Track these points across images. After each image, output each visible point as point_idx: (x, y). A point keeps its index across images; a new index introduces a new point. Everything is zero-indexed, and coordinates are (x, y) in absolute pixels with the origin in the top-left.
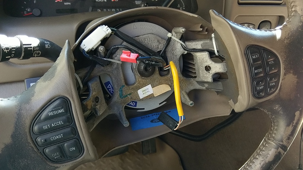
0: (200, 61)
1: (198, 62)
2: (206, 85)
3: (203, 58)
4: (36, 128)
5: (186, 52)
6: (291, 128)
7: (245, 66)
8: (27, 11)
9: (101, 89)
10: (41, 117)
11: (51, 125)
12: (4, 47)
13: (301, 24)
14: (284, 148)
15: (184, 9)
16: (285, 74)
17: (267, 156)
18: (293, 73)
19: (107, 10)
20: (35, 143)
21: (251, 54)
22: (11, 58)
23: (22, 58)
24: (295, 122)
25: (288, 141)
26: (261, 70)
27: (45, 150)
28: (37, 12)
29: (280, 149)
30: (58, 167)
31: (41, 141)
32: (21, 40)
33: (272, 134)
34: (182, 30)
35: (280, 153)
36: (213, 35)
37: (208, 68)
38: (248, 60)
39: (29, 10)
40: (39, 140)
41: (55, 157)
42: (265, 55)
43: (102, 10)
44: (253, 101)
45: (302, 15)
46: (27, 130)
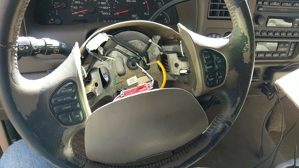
0: (171, 60)
1: (170, 60)
2: (177, 78)
3: (173, 58)
4: (53, 100)
5: (162, 53)
6: (234, 109)
7: (200, 64)
8: (51, 20)
9: (100, 77)
10: (57, 93)
11: (63, 99)
12: (34, 46)
13: (241, 34)
14: (229, 123)
15: (169, 21)
16: (229, 70)
17: (217, 129)
18: (235, 69)
19: (110, 21)
20: (53, 111)
21: (204, 56)
22: (38, 53)
23: (45, 54)
24: (237, 105)
25: (232, 118)
26: (212, 67)
27: (59, 116)
28: (58, 21)
29: (226, 124)
30: (67, 128)
31: (56, 109)
32: (45, 41)
33: (221, 113)
34: (158, 38)
35: (226, 127)
36: (181, 42)
37: (177, 65)
38: (202, 60)
39: (52, 20)
40: (55, 108)
41: (65, 121)
42: (215, 57)
43: (107, 21)
44: (206, 89)
45: (241, 29)
46: (48, 102)
